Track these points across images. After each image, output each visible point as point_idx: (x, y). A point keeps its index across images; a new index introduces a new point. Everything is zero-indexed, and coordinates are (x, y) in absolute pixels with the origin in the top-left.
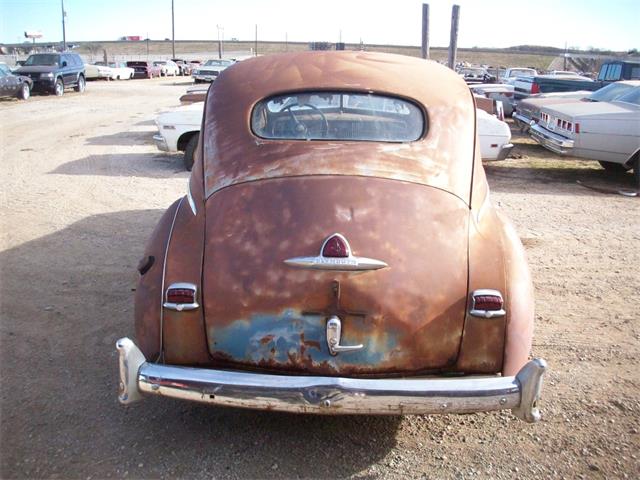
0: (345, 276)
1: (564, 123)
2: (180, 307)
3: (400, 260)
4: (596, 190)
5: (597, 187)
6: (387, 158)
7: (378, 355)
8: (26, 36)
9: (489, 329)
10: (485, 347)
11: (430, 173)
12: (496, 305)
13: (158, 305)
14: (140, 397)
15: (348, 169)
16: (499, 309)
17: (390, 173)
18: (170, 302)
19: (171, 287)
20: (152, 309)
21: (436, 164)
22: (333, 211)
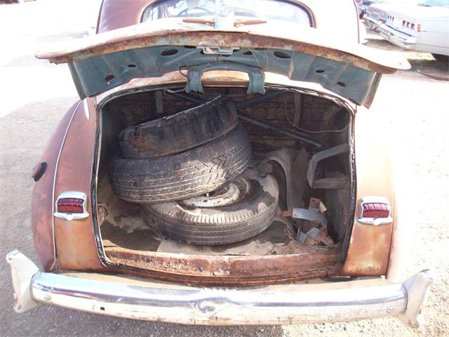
1: (408, 23)
2: (70, 217)
4: (433, 77)
5: (432, 75)
9: (376, 236)
10: (371, 253)
12: (384, 213)
13: (50, 216)
14: (35, 305)
16: (387, 216)
18: (60, 211)
19: (60, 197)
20: (44, 217)
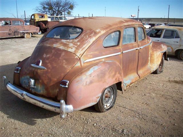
0: (37, 70)
3: (50, 68)
6: (62, 43)
7: (40, 91)
8: (132, 16)
9: (64, 91)
11: (70, 48)
12: (65, 84)
15: (52, 45)
16: (66, 86)
17: (60, 47)
21: (73, 45)
22: (43, 55)
